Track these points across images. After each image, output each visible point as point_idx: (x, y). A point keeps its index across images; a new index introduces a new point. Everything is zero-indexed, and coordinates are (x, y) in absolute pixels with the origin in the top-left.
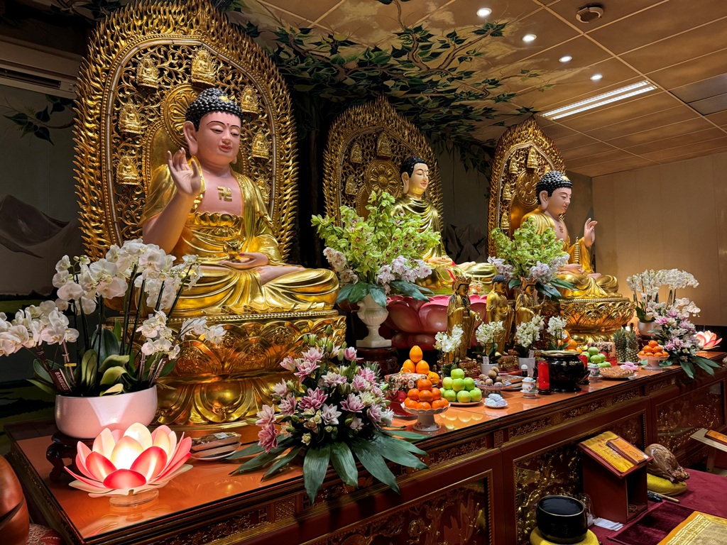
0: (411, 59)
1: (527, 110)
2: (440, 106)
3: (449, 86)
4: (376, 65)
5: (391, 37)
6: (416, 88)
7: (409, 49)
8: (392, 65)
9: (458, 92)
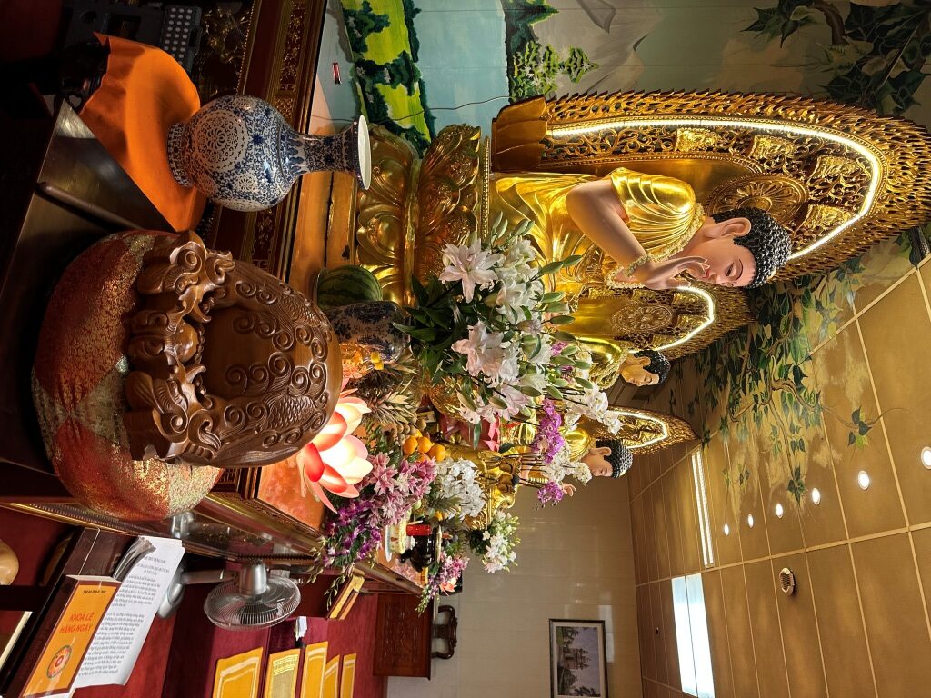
0: (787, 381)
1: (708, 440)
2: (731, 360)
3: (750, 391)
4: (791, 338)
5: (817, 385)
6: (756, 354)
7: (799, 390)
8: (787, 355)
9: (741, 392)
